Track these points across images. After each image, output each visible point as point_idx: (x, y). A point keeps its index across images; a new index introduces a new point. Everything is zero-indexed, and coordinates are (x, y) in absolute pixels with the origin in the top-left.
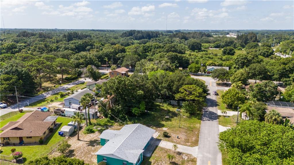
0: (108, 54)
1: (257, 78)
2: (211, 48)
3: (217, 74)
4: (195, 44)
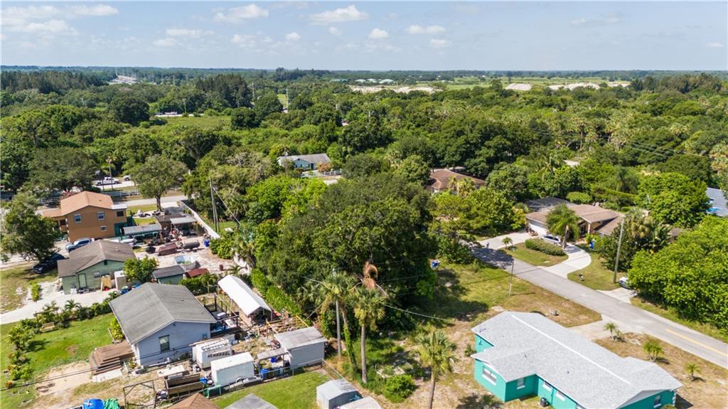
4: (132, 105)
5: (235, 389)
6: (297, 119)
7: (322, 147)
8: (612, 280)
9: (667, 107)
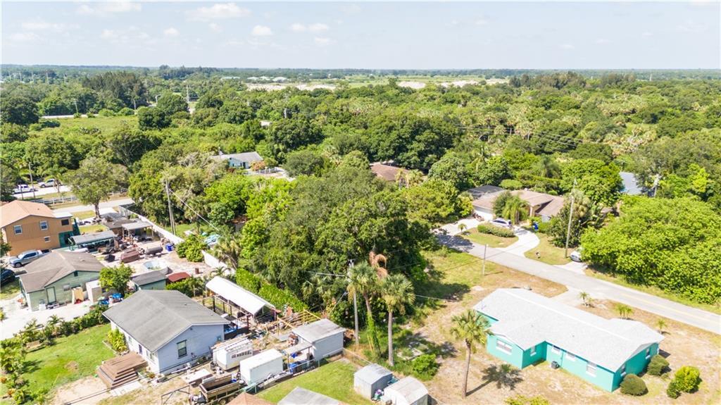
4: (19, 105)
5: (268, 386)
6: (210, 118)
7: (251, 145)
8: (564, 256)
9: (554, 102)
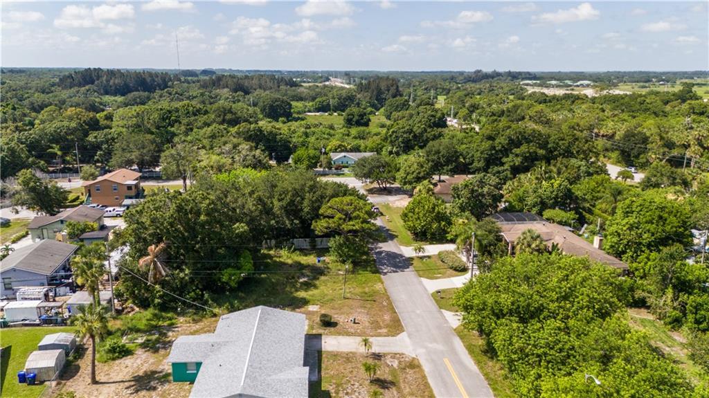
0: (62, 134)
1: (444, 171)
2: (310, 111)
3: (366, 171)
4: (276, 103)
